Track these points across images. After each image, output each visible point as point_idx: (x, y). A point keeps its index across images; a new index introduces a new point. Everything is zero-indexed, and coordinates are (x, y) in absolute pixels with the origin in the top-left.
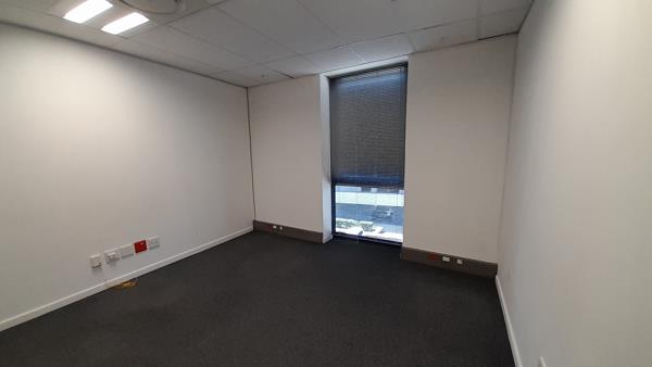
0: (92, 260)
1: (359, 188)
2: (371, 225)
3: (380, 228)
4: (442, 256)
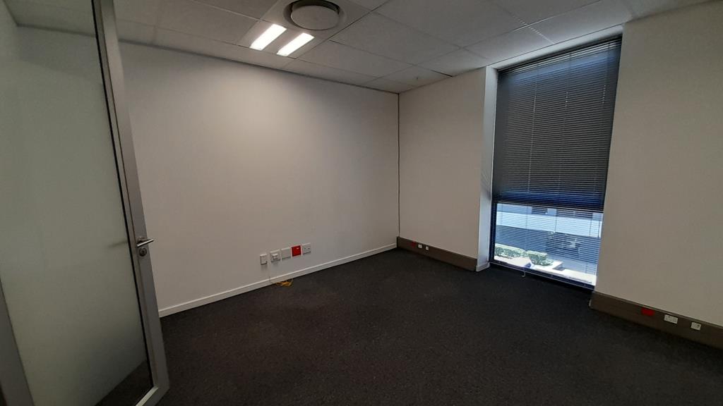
0: (260, 258)
2: (544, 258)
3: (556, 263)
4: (662, 314)
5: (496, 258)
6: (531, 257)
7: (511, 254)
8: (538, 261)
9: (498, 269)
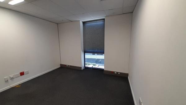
0: (5, 79)
1: (92, 54)
2: (95, 64)
3: (97, 65)
4: (114, 72)
5: (86, 66)
6: (93, 64)
7: (89, 64)
8: (94, 65)
9: (86, 68)
